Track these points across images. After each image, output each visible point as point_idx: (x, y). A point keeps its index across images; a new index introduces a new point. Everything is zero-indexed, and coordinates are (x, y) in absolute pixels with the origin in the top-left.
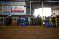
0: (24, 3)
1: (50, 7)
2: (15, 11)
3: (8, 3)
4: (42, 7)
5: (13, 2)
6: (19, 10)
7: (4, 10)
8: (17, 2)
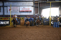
0: (32, 4)
1: (58, 7)
2: (23, 12)
3: (16, 3)
4: (50, 7)
5: (21, 2)
6: (27, 10)
7: (12, 10)
8: (25, 3)
